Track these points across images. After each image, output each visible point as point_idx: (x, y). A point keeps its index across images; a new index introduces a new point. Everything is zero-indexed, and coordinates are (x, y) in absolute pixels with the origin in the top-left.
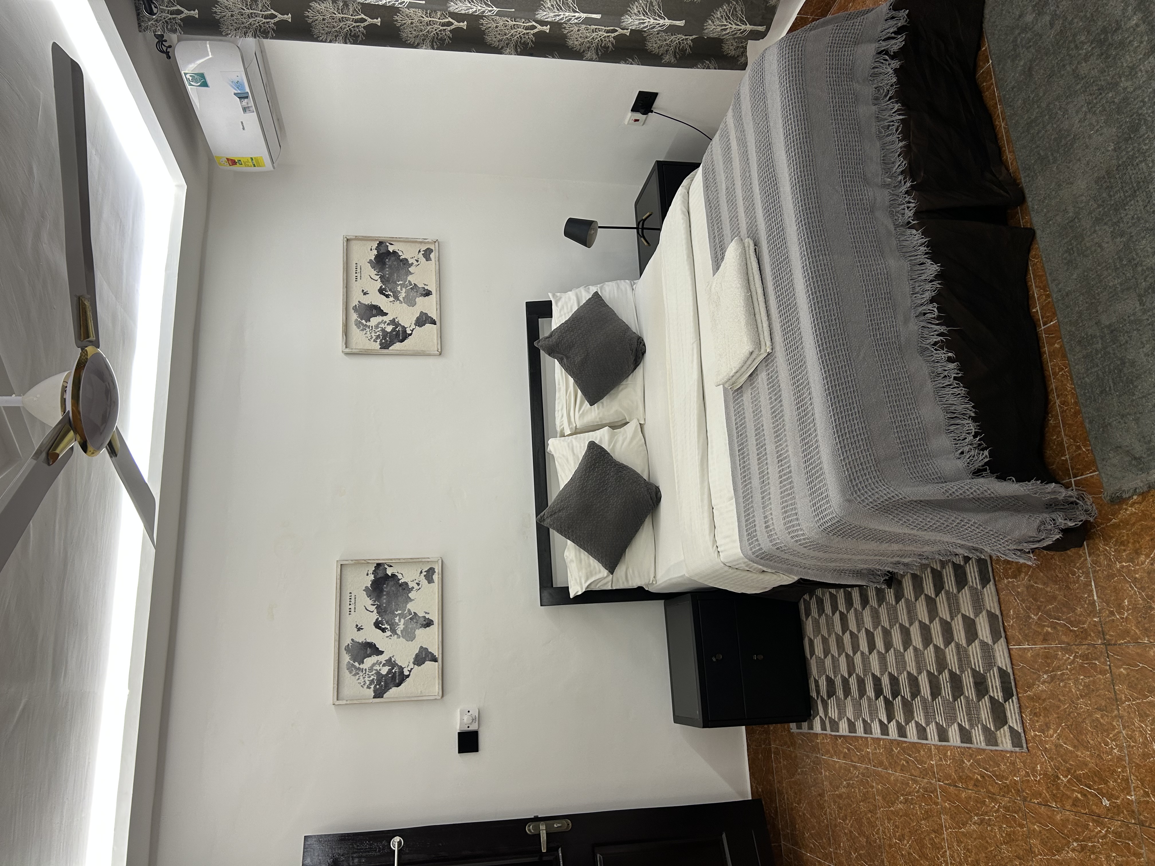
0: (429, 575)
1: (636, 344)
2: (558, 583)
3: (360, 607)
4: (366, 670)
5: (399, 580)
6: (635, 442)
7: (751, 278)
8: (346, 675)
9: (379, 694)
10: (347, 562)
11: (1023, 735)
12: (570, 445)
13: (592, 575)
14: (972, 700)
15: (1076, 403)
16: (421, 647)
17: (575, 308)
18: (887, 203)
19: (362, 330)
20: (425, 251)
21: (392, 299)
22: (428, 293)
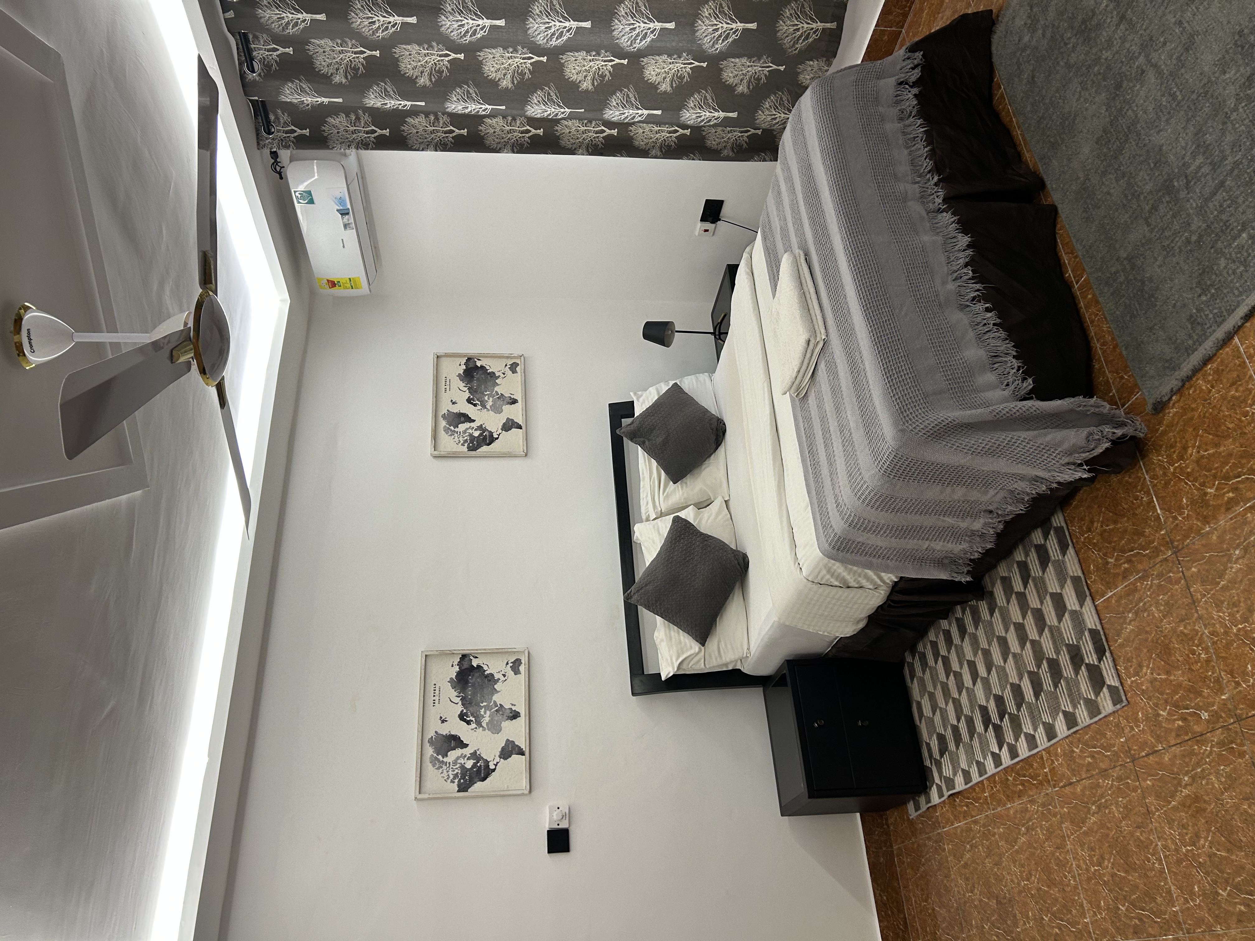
0: (516, 666)
1: (716, 423)
2: (650, 670)
3: (444, 698)
4: (449, 763)
5: (485, 671)
6: (720, 517)
7: (803, 281)
8: (430, 769)
9: (463, 788)
10: (431, 653)
11: (1120, 688)
12: (656, 527)
13: (683, 653)
14: (1072, 678)
15: (1113, 339)
16: (508, 740)
17: (656, 398)
18: (918, 195)
19: (451, 435)
20: (512, 365)
21: (479, 407)
22: (514, 402)
